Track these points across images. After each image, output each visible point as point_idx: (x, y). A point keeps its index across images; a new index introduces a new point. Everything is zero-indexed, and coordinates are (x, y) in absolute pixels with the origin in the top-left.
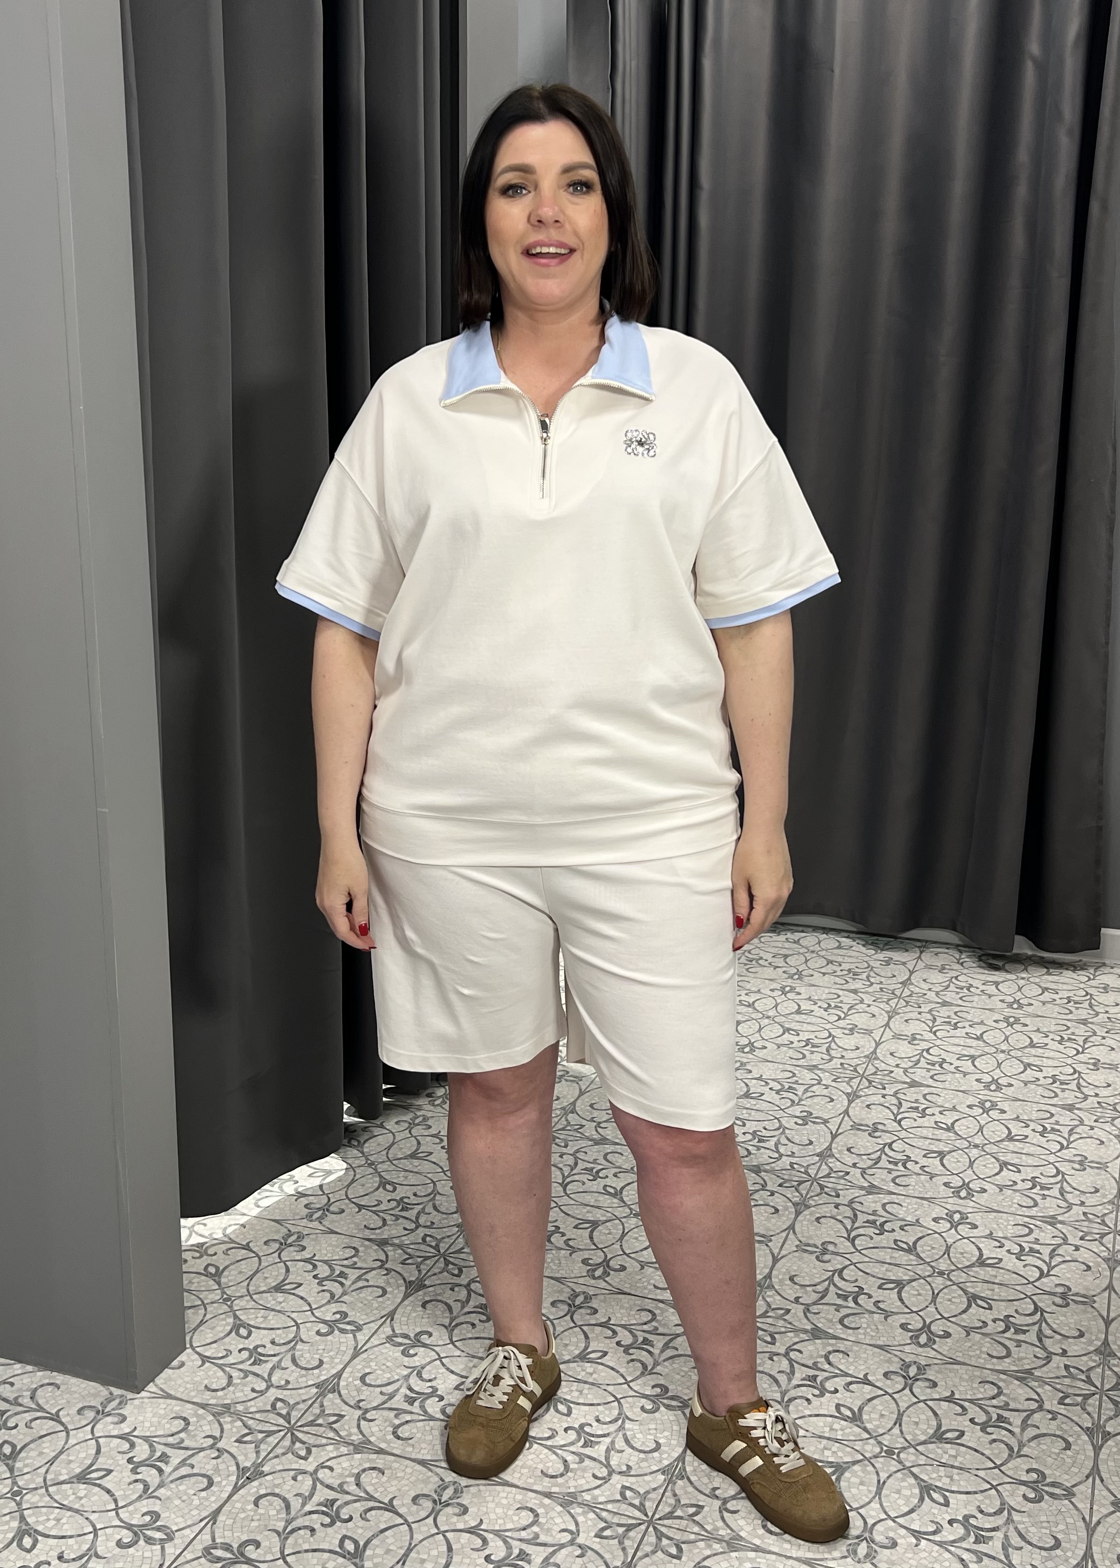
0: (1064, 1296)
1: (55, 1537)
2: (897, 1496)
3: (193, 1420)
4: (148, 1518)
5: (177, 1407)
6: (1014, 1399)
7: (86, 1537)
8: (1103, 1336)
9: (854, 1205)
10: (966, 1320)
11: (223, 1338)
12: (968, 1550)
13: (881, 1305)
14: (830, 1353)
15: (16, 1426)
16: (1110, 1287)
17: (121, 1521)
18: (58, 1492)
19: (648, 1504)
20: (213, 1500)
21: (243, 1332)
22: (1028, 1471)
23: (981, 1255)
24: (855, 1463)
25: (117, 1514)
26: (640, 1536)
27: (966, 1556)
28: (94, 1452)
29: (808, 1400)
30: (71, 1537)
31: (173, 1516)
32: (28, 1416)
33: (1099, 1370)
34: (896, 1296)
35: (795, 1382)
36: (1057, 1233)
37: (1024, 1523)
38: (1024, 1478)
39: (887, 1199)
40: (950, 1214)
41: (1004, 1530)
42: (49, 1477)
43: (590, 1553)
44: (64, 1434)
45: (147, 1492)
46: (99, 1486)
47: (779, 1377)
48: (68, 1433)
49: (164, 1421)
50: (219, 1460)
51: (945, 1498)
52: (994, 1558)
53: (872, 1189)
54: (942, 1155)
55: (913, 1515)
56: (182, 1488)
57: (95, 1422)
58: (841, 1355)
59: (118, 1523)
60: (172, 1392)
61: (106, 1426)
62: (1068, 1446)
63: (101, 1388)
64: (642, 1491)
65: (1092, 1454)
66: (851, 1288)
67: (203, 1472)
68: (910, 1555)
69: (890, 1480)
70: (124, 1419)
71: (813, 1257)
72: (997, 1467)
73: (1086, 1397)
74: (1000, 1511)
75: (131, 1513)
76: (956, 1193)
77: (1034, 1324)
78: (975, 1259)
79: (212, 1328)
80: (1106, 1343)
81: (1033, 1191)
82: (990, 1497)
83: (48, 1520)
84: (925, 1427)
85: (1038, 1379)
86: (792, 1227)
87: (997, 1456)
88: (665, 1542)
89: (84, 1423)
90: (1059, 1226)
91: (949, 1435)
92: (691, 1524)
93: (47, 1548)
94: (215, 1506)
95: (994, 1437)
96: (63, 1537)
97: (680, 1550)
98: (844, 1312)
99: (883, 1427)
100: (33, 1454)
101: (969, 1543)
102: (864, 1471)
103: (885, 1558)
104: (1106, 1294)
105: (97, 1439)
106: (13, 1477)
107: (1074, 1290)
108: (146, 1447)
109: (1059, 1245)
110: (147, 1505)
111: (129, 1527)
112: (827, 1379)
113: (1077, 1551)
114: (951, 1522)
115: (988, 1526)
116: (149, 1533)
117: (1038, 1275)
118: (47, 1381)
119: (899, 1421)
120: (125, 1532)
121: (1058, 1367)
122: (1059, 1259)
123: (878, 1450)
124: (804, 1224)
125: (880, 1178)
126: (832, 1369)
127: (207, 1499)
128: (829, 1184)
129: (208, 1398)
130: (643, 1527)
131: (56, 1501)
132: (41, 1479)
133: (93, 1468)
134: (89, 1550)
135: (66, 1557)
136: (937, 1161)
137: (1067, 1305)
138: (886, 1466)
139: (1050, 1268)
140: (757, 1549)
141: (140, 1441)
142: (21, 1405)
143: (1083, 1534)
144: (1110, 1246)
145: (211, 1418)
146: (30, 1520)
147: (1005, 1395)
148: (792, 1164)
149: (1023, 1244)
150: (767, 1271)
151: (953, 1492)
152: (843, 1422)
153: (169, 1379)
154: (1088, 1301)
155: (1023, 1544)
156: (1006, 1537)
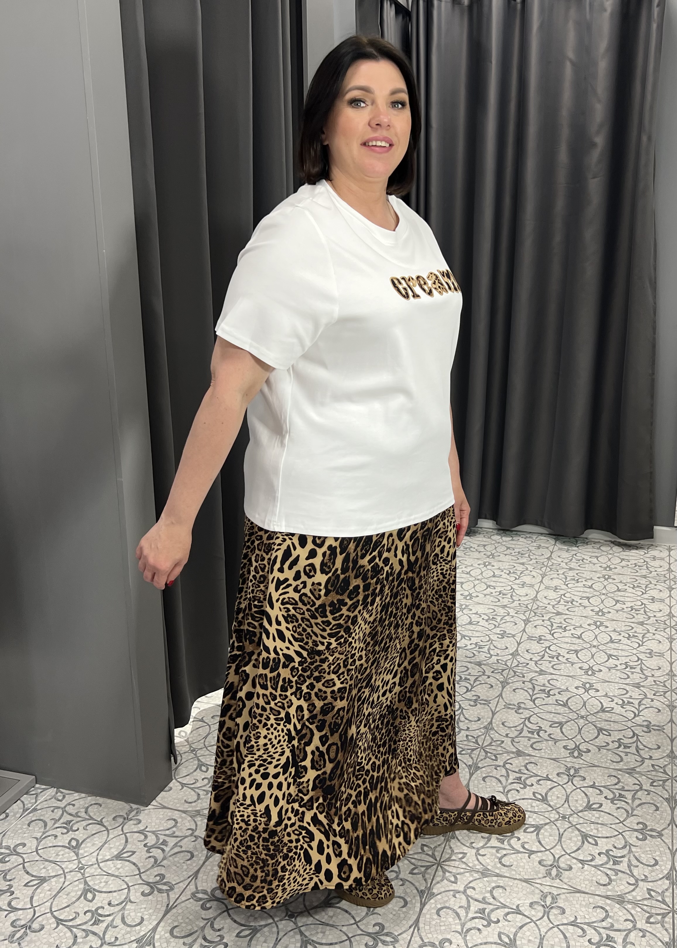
0: (648, 727)
1: (105, 892)
2: (569, 841)
3: (179, 820)
4: (158, 878)
5: (169, 813)
6: (627, 785)
7: (124, 891)
8: (670, 748)
9: (533, 682)
10: (598, 742)
11: (192, 773)
12: (610, 869)
13: (552, 736)
14: (527, 764)
15: (78, 829)
16: (671, 721)
17: (143, 880)
18: (105, 866)
19: (436, 854)
20: (194, 865)
21: (204, 768)
22: (638, 824)
23: (602, 706)
24: (546, 824)
25: (140, 876)
26: (434, 872)
27: (609, 872)
28: (124, 841)
29: (517, 791)
30: (115, 891)
31: (173, 876)
32: (84, 823)
33: (670, 766)
34: (559, 731)
35: (510, 781)
36: (641, 692)
37: (638, 852)
38: (636, 827)
39: (549, 677)
40: (584, 684)
41: (628, 857)
42: (99, 857)
43: (407, 882)
44: (106, 832)
45: (156, 863)
46: (129, 861)
47: (501, 778)
48: (108, 831)
49: (163, 822)
50: (196, 842)
51: (595, 840)
52: (624, 872)
53: (542, 672)
54: (577, 652)
55: (580, 851)
56: (176, 859)
57: (123, 824)
58: (533, 765)
59: (142, 882)
60: (166, 805)
61: (130, 826)
62: (657, 809)
63: (125, 805)
64: (433, 847)
65: (670, 812)
66: (535, 727)
67: (188, 849)
68: (580, 874)
69: (566, 833)
70: (140, 822)
71: (514, 711)
72: (621, 822)
73: (664, 781)
74: (624, 847)
75: (148, 876)
76: (586, 673)
77: (634, 743)
78: (599, 708)
79: (186, 767)
80: (672, 751)
81: (627, 670)
82: (619, 839)
83: (101, 882)
84: (581, 802)
85: (639, 773)
86: (501, 695)
87: (621, 816)
88: (447, 874)
89: (117, 825)
90: (642, 688)
91: (594, 806)
92: (461, 863)
93: (102, 899)
94: (196, 869)
95: (618, 806)
96: (110, 892)
97: (456, 878)
98: (533, 740)
99: (559, 804)
100: (89, 845)
101: (610, 865)
102: (551, 828)
103: (566, 876)
104: (670, 724)
105: (125, 834)
106: (78, 859)
107: (653, 723)
108: (154, 837)
109: (643, 699)
110: (157, 870)
111: (148, 884)
112: (527, 778)
113: (667, 866)
114: (599, 854)
115: (619, 855)
116: (159, 886)
117: (633, 716)
118: (94, 802)
119: (567, 800)
120: (146, 886)
121: (648, 766)
122: (644, 707)
123: (557, 816)
124: (507, 693)
125: (545, 666)
126: (529, 773)
127: (191, 865)
128: (519, 670)
129: (186, 807)
130: (435, 867)
131: (104, 871)
132: (95, 859)
133: (125, 851)
134: (126, 898)
135: (112, 903)
136: (574, 655)
137: (650, 731)
138: (563, 825)
139: (639, 712)
140: (498, 875)
141: (150, 834)
142: (80, 817)
143: (669, 856)
144: (669, 698)
145: (189, 818)
146: (90, 883)
147: (622, 783)
148: (497, 660)
149: (625, 699)
150: (489, 720)
151: (599, 837)
152: (537, 802)
153: (163, 798)
154: (661, 729)
155: (638, 864)
156: (629, 860)
